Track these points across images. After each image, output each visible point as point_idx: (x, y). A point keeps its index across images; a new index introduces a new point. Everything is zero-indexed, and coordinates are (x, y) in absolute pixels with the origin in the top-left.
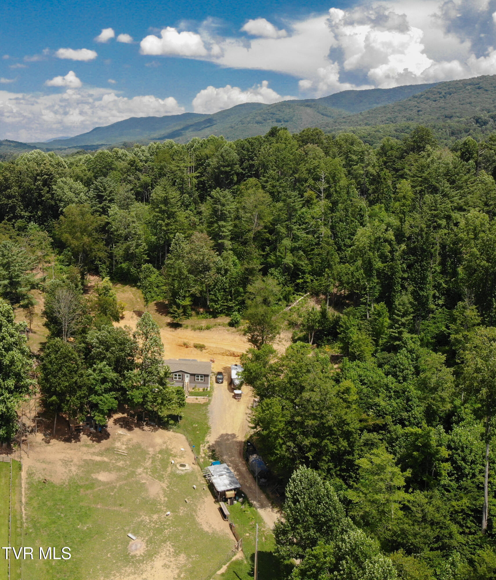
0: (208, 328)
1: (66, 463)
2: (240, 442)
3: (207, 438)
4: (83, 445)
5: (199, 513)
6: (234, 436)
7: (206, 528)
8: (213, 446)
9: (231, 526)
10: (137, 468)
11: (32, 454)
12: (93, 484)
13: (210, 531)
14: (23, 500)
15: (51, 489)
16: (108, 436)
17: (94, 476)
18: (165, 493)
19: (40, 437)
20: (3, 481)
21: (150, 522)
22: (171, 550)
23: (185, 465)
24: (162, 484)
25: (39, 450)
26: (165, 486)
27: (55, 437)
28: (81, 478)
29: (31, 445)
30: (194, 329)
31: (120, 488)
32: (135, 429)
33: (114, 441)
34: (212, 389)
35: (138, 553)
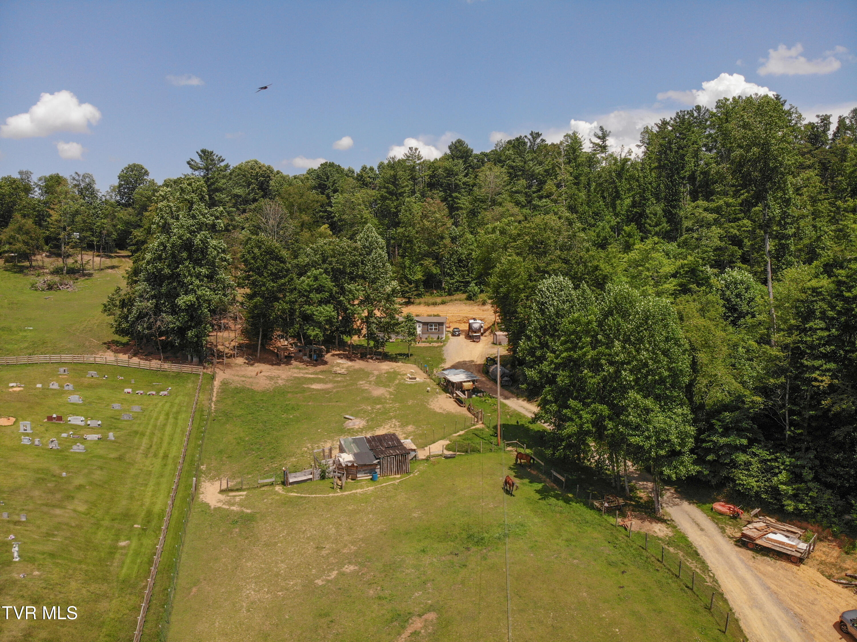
0: (443, 303)
1: (271, 378)
2: (479, 365)
4: (294, 368)
5: (431, 403)
6: (473, 361)
7: (438, 410)
9: (469, 409)
10: (358, 381)
11: (228, 371)
12: (304, 390)
13: (444, 412)
14: (214, 399)
15: (250, 393)
16: (326, 363)
17: (305, 386)
18: (390, 393)
19: (240, 360)
20: (190, 385)
21: (372, 409)
22: (397, 424)
23: (415, 378)
24: (388, 389)
25: (238, 369)
26: (391, 390)
27: (259, 362)
28: (289, 387)
29: (228, 365)
30: (428, 304)
31: (337, 392)
32: (358, 361)
33: (333, 366)
34: (447, 338)
35: (357, 427)
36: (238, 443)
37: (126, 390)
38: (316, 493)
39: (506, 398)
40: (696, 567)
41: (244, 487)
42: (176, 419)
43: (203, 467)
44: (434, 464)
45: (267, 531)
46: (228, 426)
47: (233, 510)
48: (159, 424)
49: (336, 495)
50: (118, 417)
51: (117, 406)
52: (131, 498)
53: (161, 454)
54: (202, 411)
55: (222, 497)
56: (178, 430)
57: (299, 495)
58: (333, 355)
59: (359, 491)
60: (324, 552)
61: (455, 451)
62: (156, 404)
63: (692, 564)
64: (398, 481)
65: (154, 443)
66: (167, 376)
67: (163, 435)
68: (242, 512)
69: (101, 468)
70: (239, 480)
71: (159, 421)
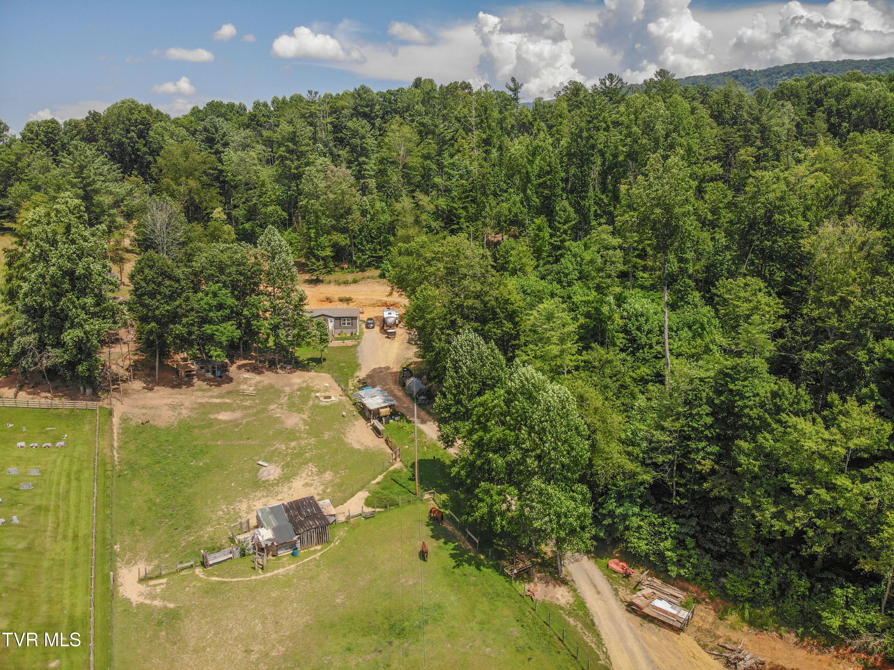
0: (355, 282)
1: (173, 407)
2: (396, 373)
3: (358, 374)
4: (197, 390)
5: (348, 435)
6: (388, 368)
7: (356, 446)
8: (364, 379)
9: (387, 441)
10: (269, 404)
11: (126, 401)
12: (211, 423)
13: (362, 448)
14: (116, 444)
15: (154, 432)
16: (231, 380)
17: (212, 416)
18: (305, 422)
19: (138, 385)
20: (87, 427)
21: (287, 448)
22: (314, 470)
23: (330, 397)
24: (302, 416)
25: (135, 396)
26: (305, 417)
27: (158, 384)
28: (195, 419)
29: (126, 393)
30: (338, 283)
31: (248, 424)
32: (266, 373)
33: (239, 384)
34: (362, 333)
35: (272, 478)
36: (150, 509)
37: (19, 444)
38: (237, 577)
39: (423, 422)
40: (592, 642)
41: (163, 572)
42: (78, 479)
43: (117, 548)
44: (354, 527)
45: (194, 632)
46: (135, 484)
47: (156, 606)
48: (61, 491)
49: (258, 577)
50: (17, 487)
51: (13, 470)
52: (50, 601)
53: (70, 534)
54: (105, 464)
55: (142, 588)
56: (83, 497)
57: (221, 579)
58: (239, 367)
59: (281, 570)
60: (254, 657)
61: (374, 507)
62: (55, 461)
63: (589, 638)
64: (319, 554)
65: (61, 519)
66: (59, 416)
67: (68, 506)
68: (166, 607)
69: (12, 565)
70: (156, 562)
71: (61, 488)
